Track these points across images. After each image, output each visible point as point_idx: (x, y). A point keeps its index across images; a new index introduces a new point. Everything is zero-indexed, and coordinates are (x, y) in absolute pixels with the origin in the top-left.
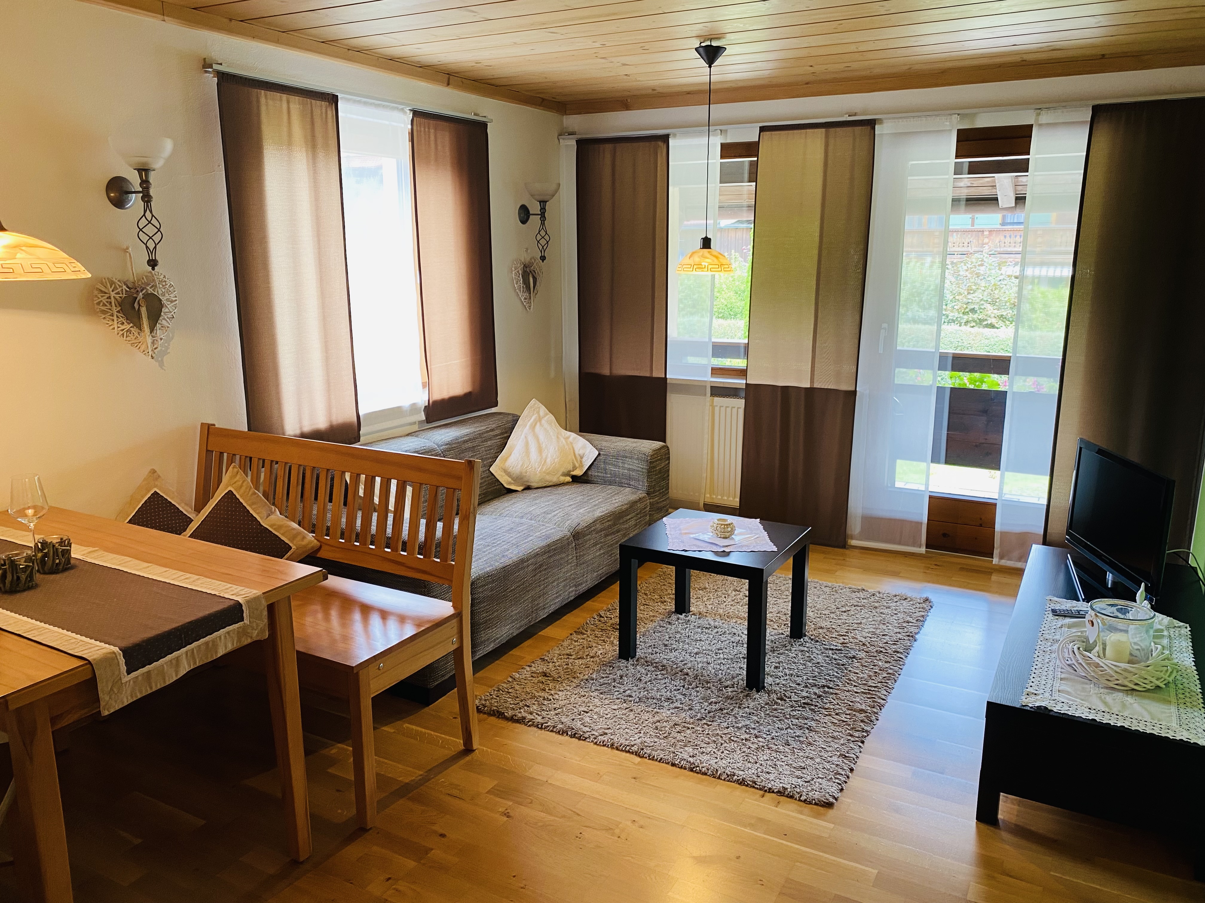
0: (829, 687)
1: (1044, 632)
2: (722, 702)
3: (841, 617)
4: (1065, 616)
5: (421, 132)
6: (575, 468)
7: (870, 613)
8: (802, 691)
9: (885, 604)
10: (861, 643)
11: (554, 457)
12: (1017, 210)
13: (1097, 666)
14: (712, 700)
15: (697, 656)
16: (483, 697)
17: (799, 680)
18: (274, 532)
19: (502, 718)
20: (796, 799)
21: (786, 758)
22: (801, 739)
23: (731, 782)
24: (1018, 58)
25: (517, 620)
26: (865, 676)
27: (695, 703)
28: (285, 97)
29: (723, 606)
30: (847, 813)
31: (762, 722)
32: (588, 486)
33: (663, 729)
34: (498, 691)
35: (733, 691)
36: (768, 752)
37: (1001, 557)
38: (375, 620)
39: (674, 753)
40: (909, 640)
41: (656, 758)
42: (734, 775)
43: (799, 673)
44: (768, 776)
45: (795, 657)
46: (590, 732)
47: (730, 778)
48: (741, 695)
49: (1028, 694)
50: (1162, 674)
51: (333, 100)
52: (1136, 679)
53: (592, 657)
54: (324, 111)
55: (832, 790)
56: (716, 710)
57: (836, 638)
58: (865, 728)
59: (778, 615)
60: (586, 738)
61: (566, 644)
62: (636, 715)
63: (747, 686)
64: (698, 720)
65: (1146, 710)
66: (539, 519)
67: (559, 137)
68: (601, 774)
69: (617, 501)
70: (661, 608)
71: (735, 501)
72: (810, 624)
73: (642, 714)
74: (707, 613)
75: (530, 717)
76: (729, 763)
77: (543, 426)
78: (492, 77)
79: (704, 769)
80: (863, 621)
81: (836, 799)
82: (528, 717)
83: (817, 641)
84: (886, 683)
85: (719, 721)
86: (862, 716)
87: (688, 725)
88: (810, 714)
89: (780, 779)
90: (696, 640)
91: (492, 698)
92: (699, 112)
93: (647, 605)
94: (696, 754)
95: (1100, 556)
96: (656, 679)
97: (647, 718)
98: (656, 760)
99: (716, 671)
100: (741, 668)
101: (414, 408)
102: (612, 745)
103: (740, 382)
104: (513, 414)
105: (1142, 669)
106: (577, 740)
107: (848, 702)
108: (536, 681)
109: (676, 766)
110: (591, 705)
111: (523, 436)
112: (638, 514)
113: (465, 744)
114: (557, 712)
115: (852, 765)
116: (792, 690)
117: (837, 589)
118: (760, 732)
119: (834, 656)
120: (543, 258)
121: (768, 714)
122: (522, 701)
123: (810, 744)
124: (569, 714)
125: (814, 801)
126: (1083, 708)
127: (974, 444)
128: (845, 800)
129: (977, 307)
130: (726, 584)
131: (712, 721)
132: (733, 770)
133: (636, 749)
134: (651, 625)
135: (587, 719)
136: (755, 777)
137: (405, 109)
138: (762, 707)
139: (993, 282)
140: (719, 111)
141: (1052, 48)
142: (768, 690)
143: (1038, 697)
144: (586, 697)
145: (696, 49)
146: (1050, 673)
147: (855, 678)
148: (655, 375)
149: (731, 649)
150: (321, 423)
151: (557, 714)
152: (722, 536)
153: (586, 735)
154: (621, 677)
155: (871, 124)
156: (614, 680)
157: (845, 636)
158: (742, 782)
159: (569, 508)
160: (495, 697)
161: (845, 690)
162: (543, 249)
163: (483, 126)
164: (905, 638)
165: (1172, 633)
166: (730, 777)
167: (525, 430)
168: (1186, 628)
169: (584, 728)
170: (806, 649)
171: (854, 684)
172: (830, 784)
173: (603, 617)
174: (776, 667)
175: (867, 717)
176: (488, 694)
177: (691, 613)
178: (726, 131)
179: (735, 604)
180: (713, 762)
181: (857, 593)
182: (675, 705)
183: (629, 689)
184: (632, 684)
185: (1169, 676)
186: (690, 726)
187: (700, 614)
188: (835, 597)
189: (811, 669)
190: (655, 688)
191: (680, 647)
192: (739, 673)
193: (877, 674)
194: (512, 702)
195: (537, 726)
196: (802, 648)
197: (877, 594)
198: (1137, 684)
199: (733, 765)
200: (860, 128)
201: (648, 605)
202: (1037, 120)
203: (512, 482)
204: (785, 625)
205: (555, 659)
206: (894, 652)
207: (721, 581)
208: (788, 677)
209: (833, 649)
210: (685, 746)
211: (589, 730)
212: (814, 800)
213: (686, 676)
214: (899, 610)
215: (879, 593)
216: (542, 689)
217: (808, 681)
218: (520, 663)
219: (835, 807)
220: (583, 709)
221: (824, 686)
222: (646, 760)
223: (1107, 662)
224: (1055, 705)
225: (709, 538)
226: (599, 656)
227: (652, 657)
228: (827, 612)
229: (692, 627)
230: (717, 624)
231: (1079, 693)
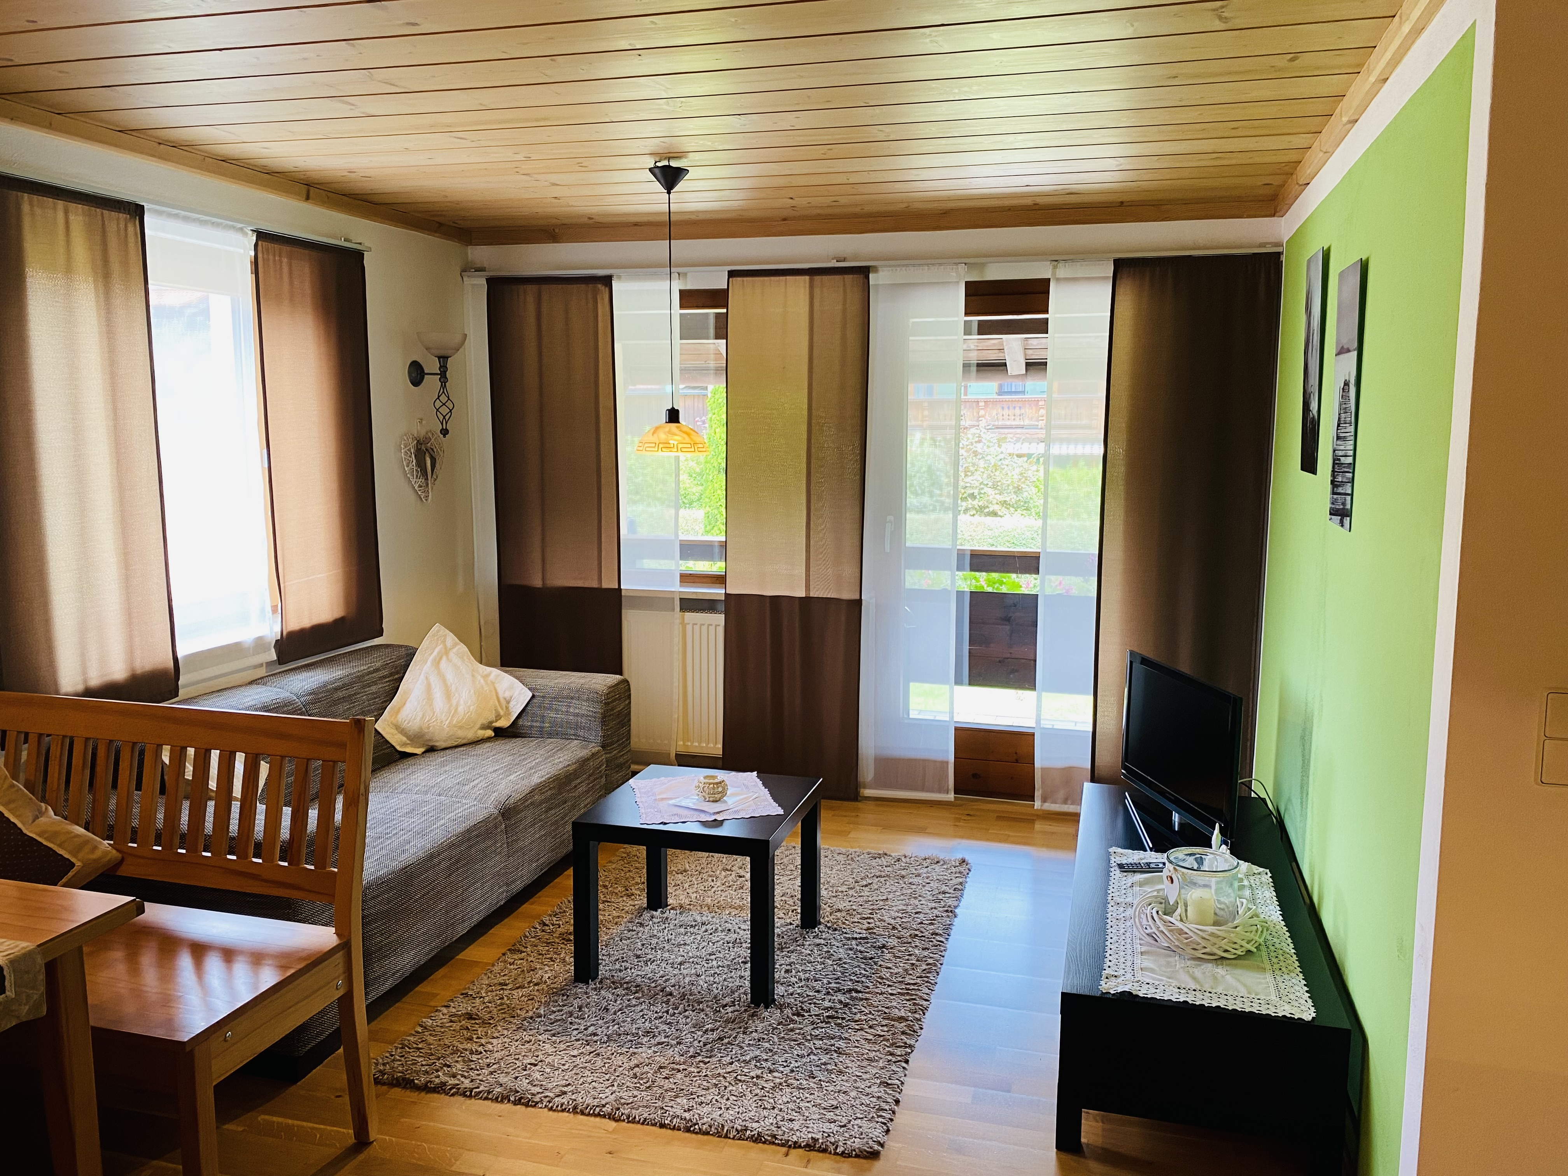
0: (857, 991)
1: (1113, 895)
2: (721, 1029)
3: (862, 894)
4: (1134, 872)
5: (268, 260)
6: (498, 717)
7: (896, 884)
8: (823, 1000)
9: (914, 871)
10: (890, 927)
11: (469, 704)
12: (1028, 377)
13: (1181, 932)
14: (707, 1026)
15: (682, 967)
16: (381, 1061)
17: (817, 985)
18: (45, 843)
19: (411, 1088)
20: (830, 1153)
21: (812, 1096)
22: (829, 1067)
23: (743, 1140)
24: (1029, 201)
25: (425, 941)
26: (900, 970)
27: (684, 1033)
28: (60, 204)
29: (710, 893)
30: (898, 1163)
31: (776, 1050)
32: (519, 741)
33: (644, 1076)
34: (402, 1048)
35: (735, 1011)
36: (788, 1090)
37: (1044, 800)
38: (214, 964)
39: (662, 1108)
40: (948, 916)
41: (637, 1119)
42: (746, 1130)
43: (817, 976)
44: (791, 1125)
45: (809, 955)
46: (542, 1093)
47: (741, 1135)
48: (746, 1015)
49: (1107, 978)
50: (1252, 936)
51: (137, 211)
52: (1225, 944)
53: (536, 984)
54: (122, 226)
55: (875, 1133)
56: (714, 1040)
57: (858, 922)
58: (908, 1042)
59: (783, 898)
60: (537, 1103)
61: (496, 969)
62: (605, 1061)
63: (752, 1002)
64: (691, 1057)
65: (1239, 981)
66: (450, 793)
67: (463, 273)
68: (562, 1153)
69: (561, 759)
70: (629, 904)
71: (716, 748)
72: (825, 906)
73: (613, 1059)
74: (690, 905)
75: (452, 1081)
76: (738, 1113)
77: (451, 662)
78: (370, 192)
79: (704, 1127)
80: (889, 897)
81: (882, 1145)
82: (450, 1082)
83: (835, 930)
84: (927, 977)
85: (719, 1055)
86: (902, 1026)
87: (678, 1067)
88: (836, 1031)
89: (808, 1127)
90: (679, 945)
91: (394, 1060)
92: (658, 249)
93: (608, 902)
94: (693, 1106)
95: (1162, 793)
96: (629, 1006)
97: (621, 1063)
98: (639, 1122)
99: (709, 985)
100: (741, 977)
101: (260, 644)
102: (575, 1108)
103: (717, 592)
104: (406, 646)
105: (1229, 932)
106: (523, 1108)
107: (883, 1009)
108: (458, 1027)
109: (666, 1128)
110: (540, 1053)
111: (422, 676)
112: (590, 776)
113: (357, 1135)
114: (490, 1069)
115: (897, 1095)
116: (811, 1000)
117: (853, 856)
118: (774, 1064)
119: (859, 948)
120: (445, 432)
121: (783, 1037)
122: (439, 1059)
123: (841, 1072)
124: (510, 1070)
125: (854, 1153)
126: (1171, 988)
127: (998, 660)
128: (893, 1144)
129: (976, 492)
130: (713, 863)
131: (710, 1057)
132: (744, 1123)
133: (609, 1110)
134: (615, 930)
135: (537, 1075)
136: (775, 1129)
137: (245, 229)
138: (774, 1029)
139: (993, 461)
140: (683, 248)
141: (1068, 191)
142: (780, 1004)
143: (1119, 980)
144: (532, 1042)
145: (651, 170)
146: (1128, 946)
147: (888, 975)
148: (605, 585)
149: (727, 952)
150: (118, 672)
151: (491, 1073)
152: (711, 799)
153: (537, 1099)
154: (580, 1008)
155: (864, 272)
156: (571, 1014)
157: (870, 918)
158: (758, 1139)
159: (494, 775)
160: (398, 1058)
161: (878, 993)
162: (445, 420)
163: (358, 256)
164: (943, 914)
165: (1252, 881)
166: (741, 1133)
167: (425, 667)
168: (1266, 874)
169: (533, 1088)
170: (822, 942)
171: (888, 983)
172: (873, 1124)
173: (547, 925)
174: (787, 971)
175: (908, 1026)
176: (388, 1055)
177: (669, 907)
178: (685, 274)
179: (727, 889)
180: (715, 1115)
181: (877, 859)
182: (658, 1040)
183: (592, 1025)
184: (596, 1016)
185: (1260, 937)
186: (682, 1067)
187: (681, 907)
188: (852, 867)
189: (831, 969)
190: (629, 1019)
191: (659, 957)
192: (740, 984)
193: (914, 967)
194: (424, 1063)
195: (464, 1095)
196: (818, 941)
197: (904, 860)
198: (1226, 951)
199: (744, 1115)
200: (851, 276)
201: (610, 902)
202: (1054, 274)
203: (408, 742)
204: (793, 912)
205: (482, 992)
206: (932, 935)
207: (705, 859)
208: (803, 983)
209: (856, 939)
210: (676, 1097)
211: (541, 1091)
212: (855, 1150)
213: (669, 997)
214: (931, 878)
215: (905, 857)
216: (468, 1039)
217: (830, 985)
218: (432, 1004)
219: (882, 1157)
220: (528, 1061)
221: (850, 991)
222: (624, 1124)
223: (1192, 926)
224: (1139, 988)
225: (694, 804)
226: (546, 982)
227: (621, 974)
228: (844, 888)
229: (672, 927)
230: (704, 918)
231: (1164, 969)
